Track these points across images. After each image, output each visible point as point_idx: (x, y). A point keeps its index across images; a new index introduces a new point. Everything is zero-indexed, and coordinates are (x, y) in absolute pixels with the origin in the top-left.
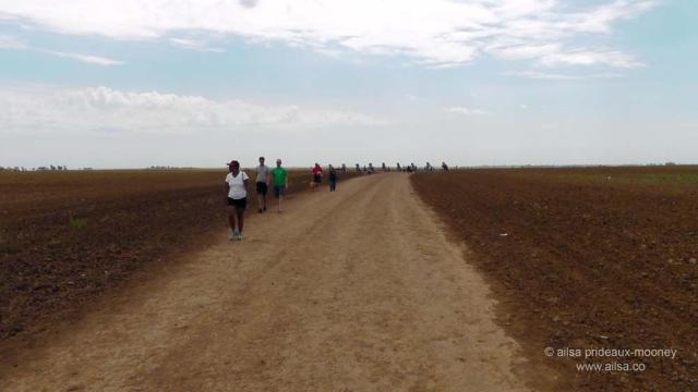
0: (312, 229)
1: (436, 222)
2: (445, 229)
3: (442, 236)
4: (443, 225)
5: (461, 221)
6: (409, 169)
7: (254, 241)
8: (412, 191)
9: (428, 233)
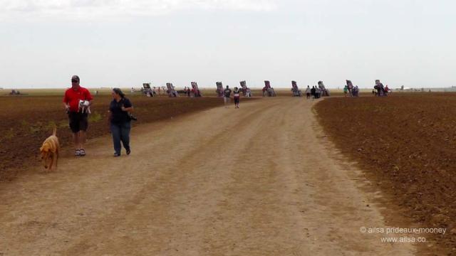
0: (137, 201)
1: (365, 190)
2: (381, 202)
3: (376, 212)
4: (378, 194)
5: (414, 187)
6: (313, 93)
7: (31, 224)
8: (321, 132)
9: (352, 209)
